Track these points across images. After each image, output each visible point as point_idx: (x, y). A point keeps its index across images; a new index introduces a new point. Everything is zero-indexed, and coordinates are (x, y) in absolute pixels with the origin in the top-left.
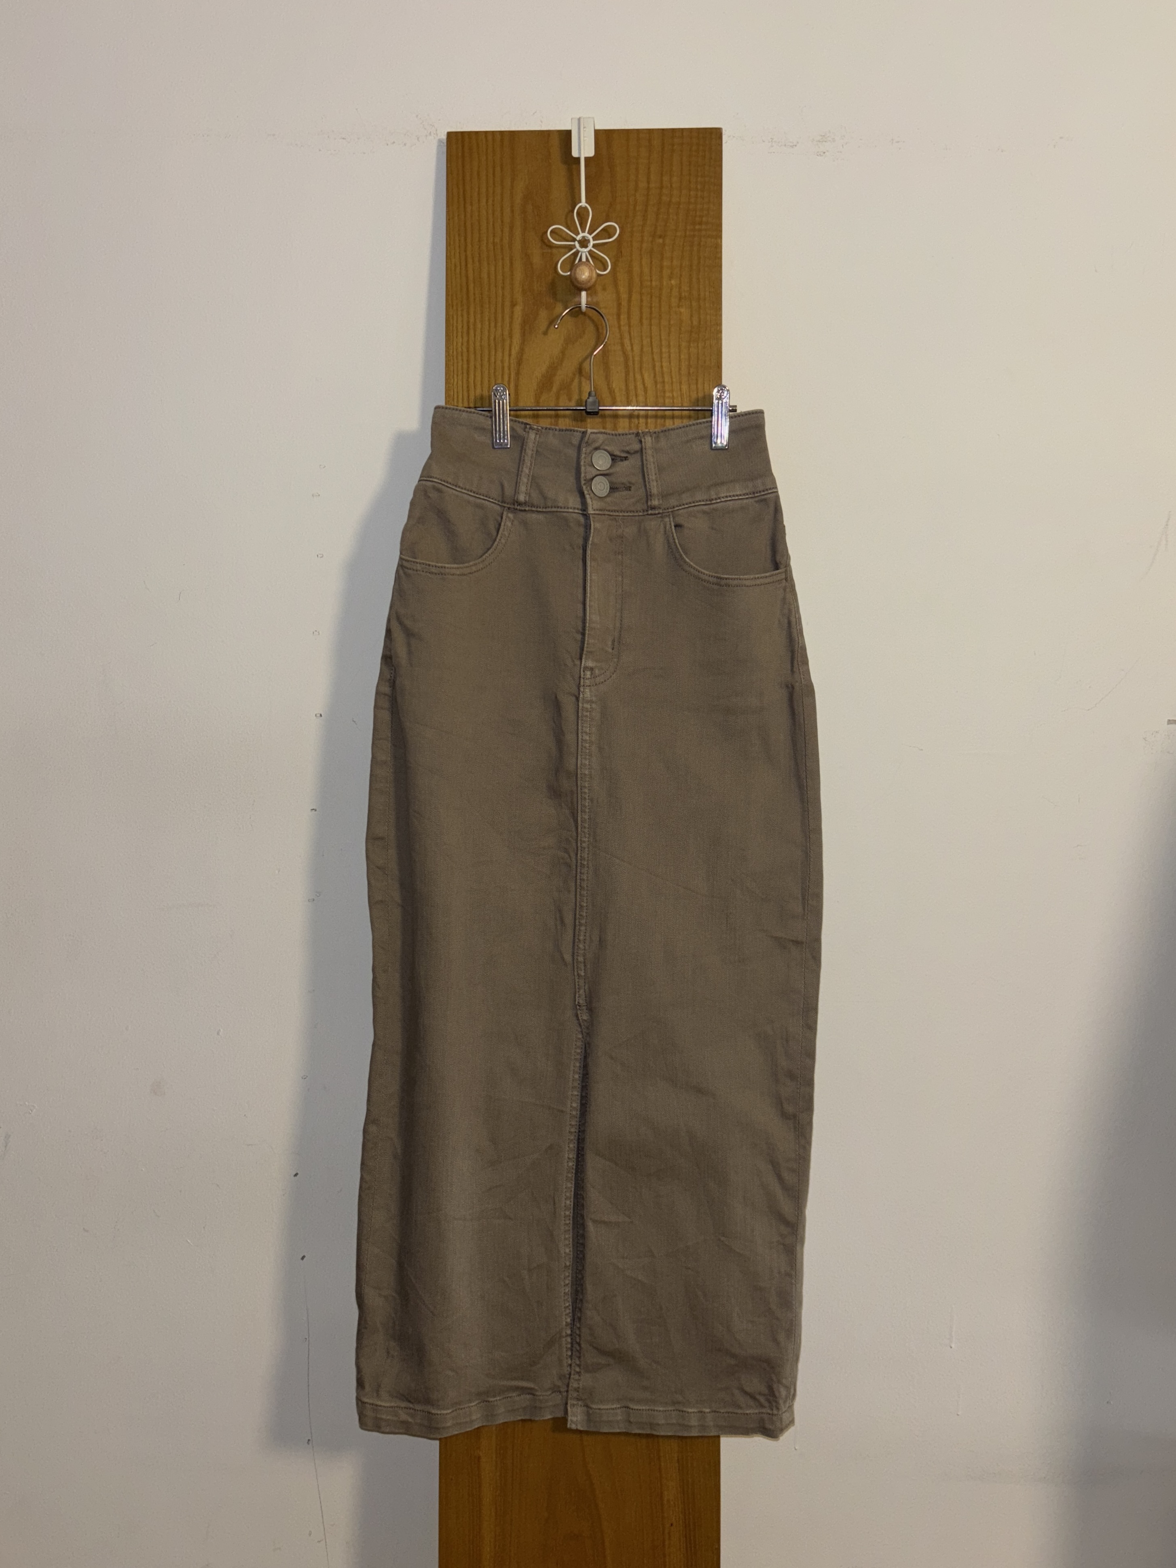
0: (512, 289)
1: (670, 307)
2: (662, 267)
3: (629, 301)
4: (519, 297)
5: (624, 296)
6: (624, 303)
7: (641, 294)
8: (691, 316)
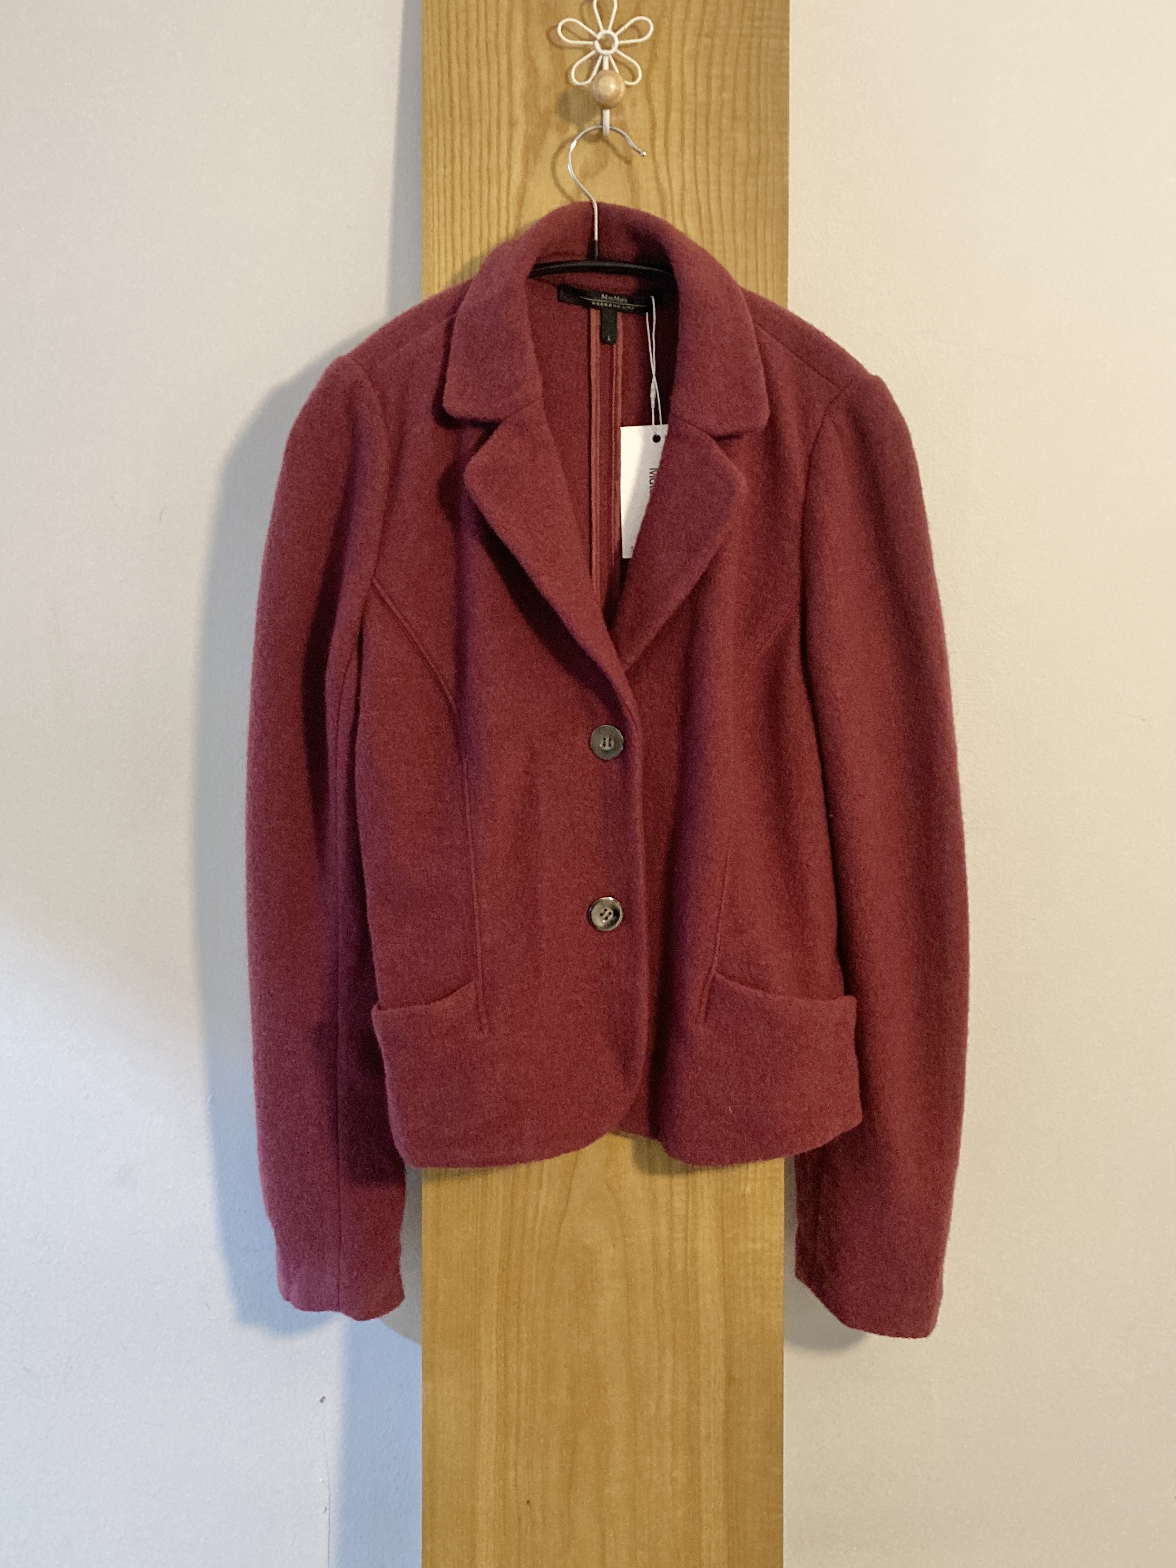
0: (511, 102)
1: (720, 130)
2: (709, 78)
3: (667, 121)
4: (519, 113)
5: (660, 116)
6: (660, 124)
7: (683, 112)
8: (749, 142)
